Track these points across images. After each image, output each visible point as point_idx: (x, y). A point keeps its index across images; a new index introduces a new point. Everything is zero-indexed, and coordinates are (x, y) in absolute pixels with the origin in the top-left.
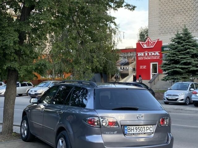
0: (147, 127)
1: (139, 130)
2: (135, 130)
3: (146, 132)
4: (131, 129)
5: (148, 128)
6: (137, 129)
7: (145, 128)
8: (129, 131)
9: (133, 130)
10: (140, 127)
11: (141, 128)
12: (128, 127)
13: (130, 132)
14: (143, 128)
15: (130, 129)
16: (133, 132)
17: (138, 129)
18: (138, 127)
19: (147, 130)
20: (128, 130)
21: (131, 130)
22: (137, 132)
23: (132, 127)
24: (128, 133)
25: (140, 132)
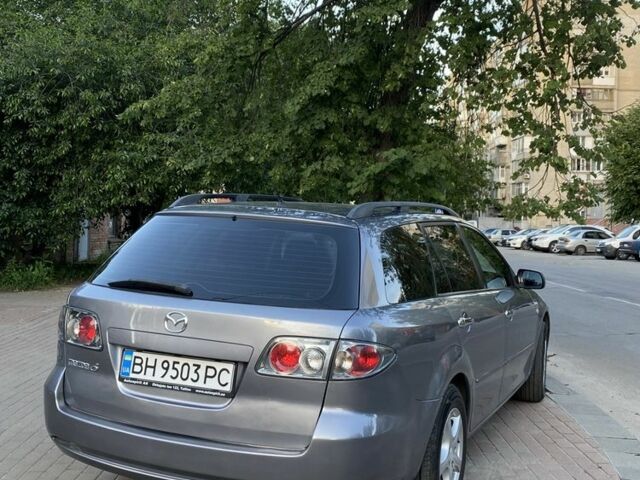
0: (208, 367)
1: (174, 373)
2: (160, 371)
3: (200, 384)
4: (144, 365)
5: (211, 372)
6: (167, 369)
7: (202, 372)
8: (137, 368)
9: (154, 367)
10: (182, 361)
11: (186, 367)
12: (136, 354)
13: (141, 376)
14: (193, 369)
15: (140, 365)
16: (149, 376)
17: (174, 368)
18: (175, 363)
19: (206, 376)
20: (135, 364)
21: (147, 366)
22: (167, 379)
23: (152, 358)
24: (132, 375)
25: (178, 381)
